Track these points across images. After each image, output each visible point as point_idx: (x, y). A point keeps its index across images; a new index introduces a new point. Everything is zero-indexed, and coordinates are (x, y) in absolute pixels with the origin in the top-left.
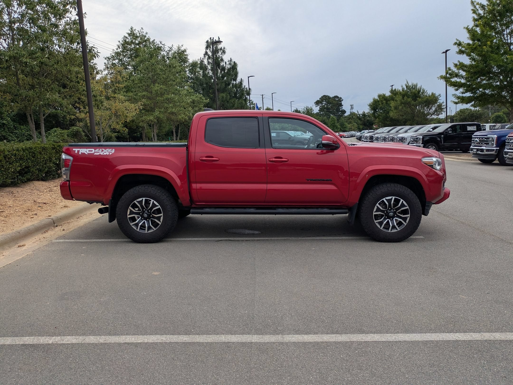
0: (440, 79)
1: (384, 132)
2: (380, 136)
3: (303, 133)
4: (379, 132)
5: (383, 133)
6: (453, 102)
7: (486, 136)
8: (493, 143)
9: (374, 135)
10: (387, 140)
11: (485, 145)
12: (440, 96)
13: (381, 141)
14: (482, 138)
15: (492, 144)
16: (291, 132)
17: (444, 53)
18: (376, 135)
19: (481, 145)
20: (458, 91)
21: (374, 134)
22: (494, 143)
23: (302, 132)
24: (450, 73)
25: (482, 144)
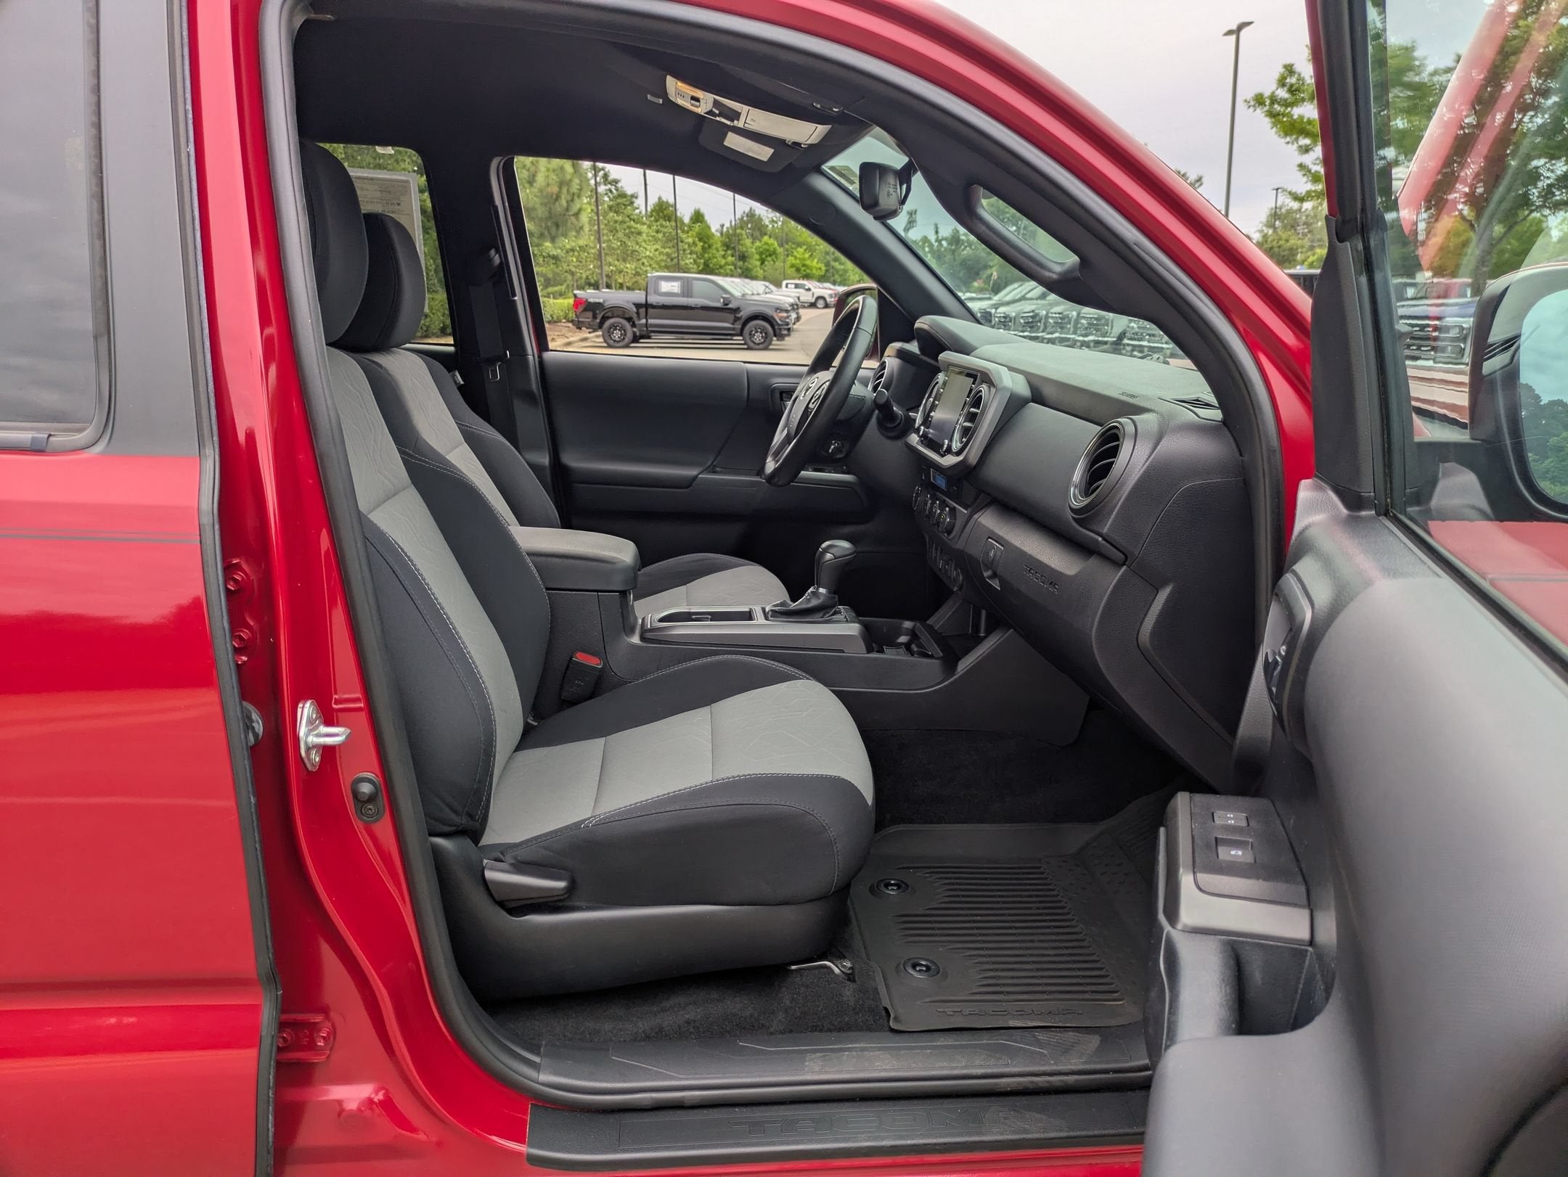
0: (1252, 109)
1: (1029, 296)
2: (1014, 314)
3: (772, 287)
4: (1008, 298)
5: (1023, 298)
6: (1290, 193)
7: (1439, 318)
8: (1462, 346)
9: (996, 309)
10: (1041, 325)
11: (1432, 353)
12: (1199, 183)
13: (1020, 329)
14: (1423, 327)
15: (1458, 350)
16: (732, 282)
17: (1229, 33)
18: (1002, 310)
19: (1417, 353)
20: (1311, 153)
21: (996, 306)
22: (1464, 349)
23: (767, 284)
24: (1292, 86)
25: (1419, 348)
